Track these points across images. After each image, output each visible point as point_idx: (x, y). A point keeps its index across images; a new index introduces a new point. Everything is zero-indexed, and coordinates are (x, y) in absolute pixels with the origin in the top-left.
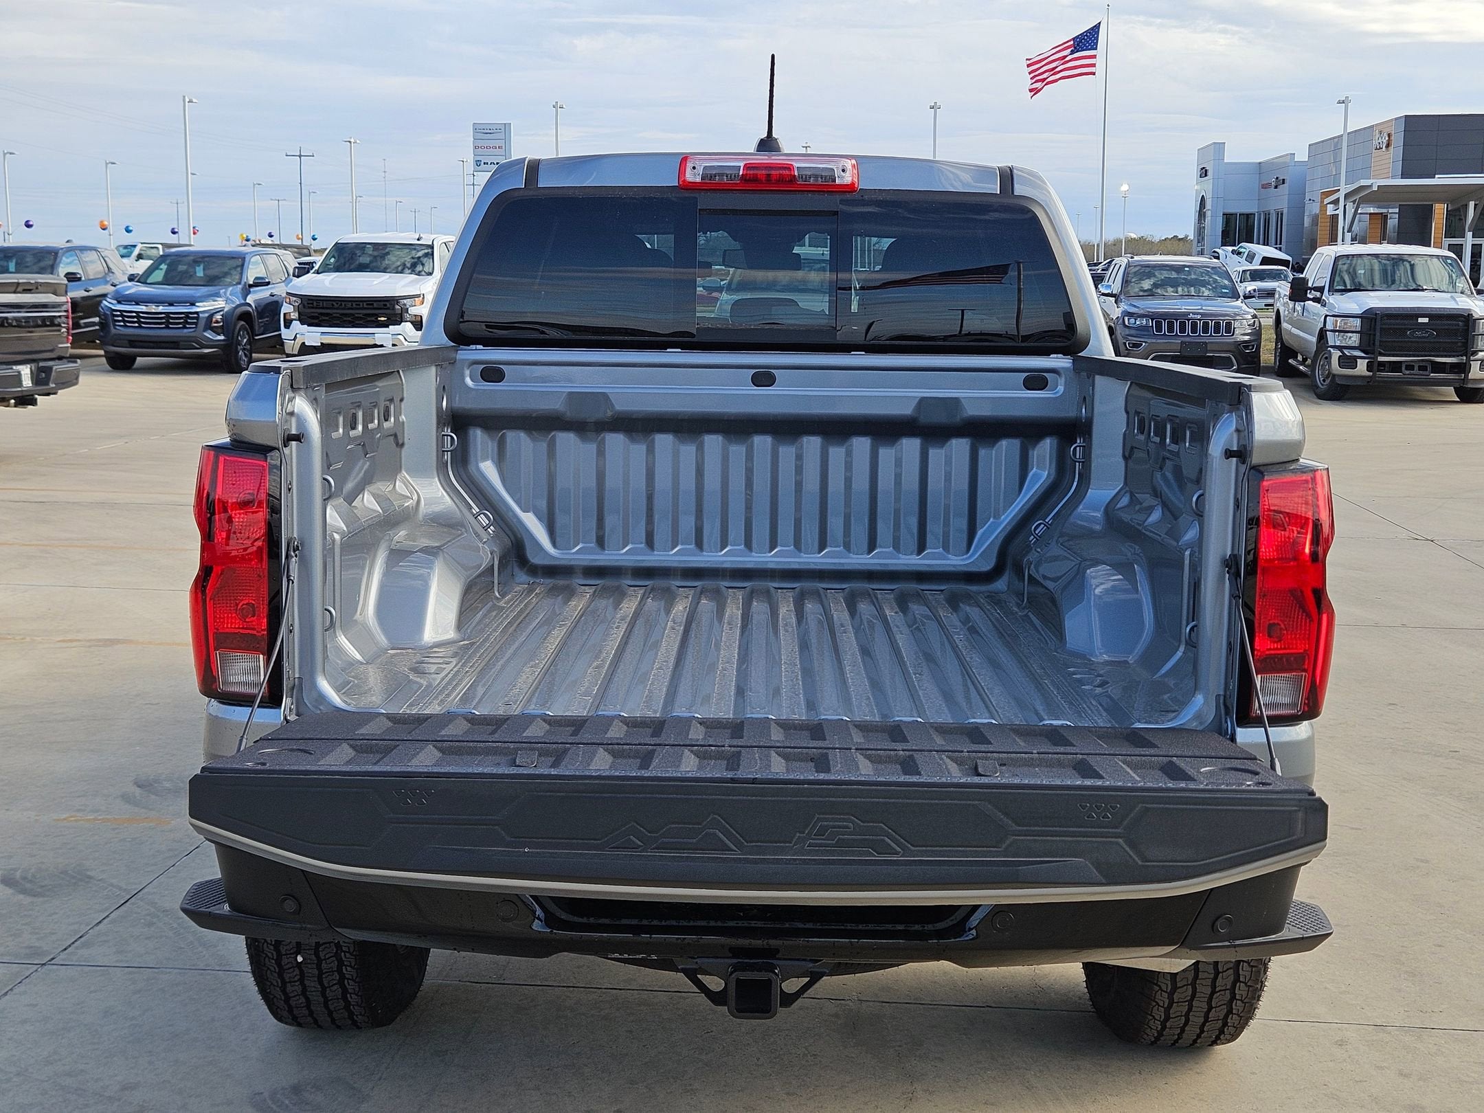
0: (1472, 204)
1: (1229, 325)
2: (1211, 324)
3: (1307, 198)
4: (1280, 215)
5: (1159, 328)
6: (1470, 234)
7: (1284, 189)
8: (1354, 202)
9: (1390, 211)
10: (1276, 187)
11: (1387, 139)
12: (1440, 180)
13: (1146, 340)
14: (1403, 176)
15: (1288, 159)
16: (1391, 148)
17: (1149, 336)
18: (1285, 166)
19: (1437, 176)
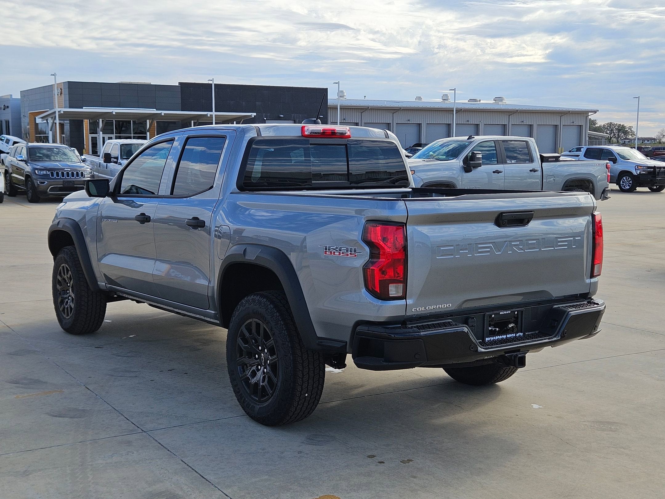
0: (101, 120)
1: (82, 173)
2: (75, 173)
3: (22, 116)
4: (7, 122)
5: (52, 175)
6: (101, 133)
7: (8, 111)
8: (52, 118)
9: (65, 122)
10: (4, 109)
11: (60, 91)
12: (85, 109)
13: (48, 180)
14: (70, 107)
15: (9, 97)
16: (63, 95)
17: (48, 179)
18: (8, 100)
19: (84, 108)
